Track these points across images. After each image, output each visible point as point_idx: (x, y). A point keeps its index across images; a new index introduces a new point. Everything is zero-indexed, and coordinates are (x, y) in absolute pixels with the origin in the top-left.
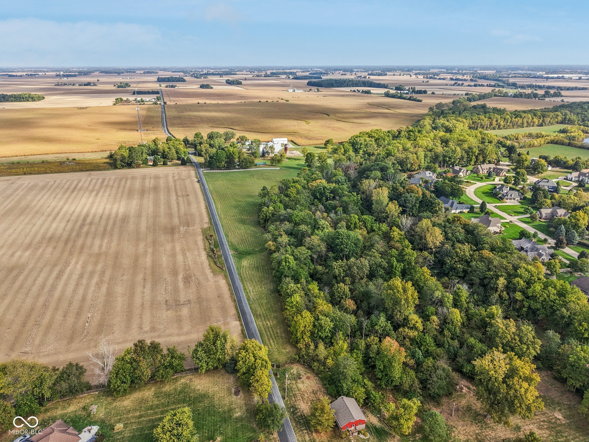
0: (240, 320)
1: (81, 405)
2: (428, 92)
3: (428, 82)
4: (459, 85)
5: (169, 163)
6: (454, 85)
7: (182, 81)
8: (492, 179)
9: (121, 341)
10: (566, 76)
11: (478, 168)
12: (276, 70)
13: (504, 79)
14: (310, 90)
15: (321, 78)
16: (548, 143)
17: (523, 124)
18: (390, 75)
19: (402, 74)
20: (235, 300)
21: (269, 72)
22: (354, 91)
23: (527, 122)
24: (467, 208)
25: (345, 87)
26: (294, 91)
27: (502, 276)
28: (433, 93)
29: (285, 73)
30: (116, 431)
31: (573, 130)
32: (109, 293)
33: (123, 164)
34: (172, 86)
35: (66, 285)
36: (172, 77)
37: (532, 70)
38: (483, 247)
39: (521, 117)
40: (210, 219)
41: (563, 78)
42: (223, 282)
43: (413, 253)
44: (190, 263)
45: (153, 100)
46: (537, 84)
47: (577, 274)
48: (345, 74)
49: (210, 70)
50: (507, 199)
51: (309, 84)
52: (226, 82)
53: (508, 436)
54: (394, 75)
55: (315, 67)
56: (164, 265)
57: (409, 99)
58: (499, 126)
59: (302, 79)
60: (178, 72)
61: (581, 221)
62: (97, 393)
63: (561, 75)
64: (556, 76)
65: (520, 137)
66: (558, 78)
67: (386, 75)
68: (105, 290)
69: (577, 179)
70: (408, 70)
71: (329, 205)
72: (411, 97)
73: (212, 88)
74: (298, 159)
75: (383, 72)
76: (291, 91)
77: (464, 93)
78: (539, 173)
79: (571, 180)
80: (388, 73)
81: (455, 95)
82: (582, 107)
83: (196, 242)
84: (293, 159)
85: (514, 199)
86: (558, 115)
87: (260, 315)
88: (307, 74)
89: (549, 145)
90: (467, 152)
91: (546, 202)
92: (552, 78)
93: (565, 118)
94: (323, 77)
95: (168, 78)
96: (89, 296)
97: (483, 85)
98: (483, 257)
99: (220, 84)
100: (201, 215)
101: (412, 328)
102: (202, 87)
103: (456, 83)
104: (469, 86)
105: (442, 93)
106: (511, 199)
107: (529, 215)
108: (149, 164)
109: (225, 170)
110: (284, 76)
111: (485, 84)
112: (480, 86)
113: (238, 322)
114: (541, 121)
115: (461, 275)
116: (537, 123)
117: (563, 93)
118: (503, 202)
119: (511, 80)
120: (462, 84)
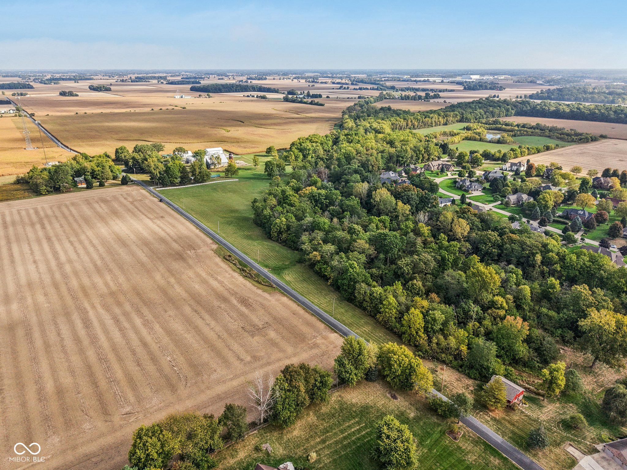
0: (336, 332)
1: (251, 447)
2: (323, 96)
3: (313, 86)
4: (345, 88)
5: (106, 184)
6: (340, 89)
7: (29, 88)
8: (445, 174)
9: (232, 376)
10: (431, 79)
11: (429, 166)
12: (138, 74)
13: (381, 83)
14: (200, 96)
15: (200, 83)
16: (463, 139)
17: (432, 123)
18: (270, 79)
19: (282, 78)
20: (312, 314)
21: (133, 77)
22: (248, 96)
23: (435, 122)
24: (449, 201)
25: (233, 92)
26: (182, 97)
27: (537, 253)
28: (328, 97)
29: (154, 78)
30: (312, 461)
31: (475, 127)
32: (169, 333)
33: (49, 189)
34: (22, 95)
35: (106, 331)
36: (12, 83)
37: (398, 74)
38: (504, 232)
39: (429, 117)
40: (212, 239)
41: (428, 81)
42: (285, 299)
43: (457, 244)
44: (230, 286)
45: (11, 111)
46: (413, 87)
47: (570, 245)
48: (222, 79)
49: (54, 75)
50: (472, 190)
51: (193, 89)
52: (89, 88)
53: (616, 378)
54: (274, 79)
55: (183, 71)
56: (204, 293)
57: (311, 103)
58: (414, 127)
59: (178, 84)
60: (11, 76)
61: (549, 202)
62: (255, 432)
63: (426, 79)
64: (422, 79)
65: (438, 135)
66: (424, 81)
67: (266, 79)
68: (161, 330)
69: (510, 169)
70: (285, 74)
71: (333, 211)
72: (312, 101)
73: (77, 95)
74: (248, 169)
75: (262, 76)
76: (178, 97)
77: (357, 96)
78: (478, 165)
79: (506, 170)
80: (267, 77)
81: (348, 98)
82: (470, 107)
83: (217, 264)
84: (243, 169)
85: (477, 190)
86: (457, 115)
87: (351, 324)
88: (179, 78)
89: (464, 141)
90: (415, 151)
91: (508, 190)
92: (420, 81)
93: (463, 117)
94: (202, 82)
95: (9, 84)
96: (148, 339)
97: (367, 89)
98: (512, 240)
99: (84, 91)
100: (197, 236)
101: (498, 308)
102: (63, 94)
103: (341, 87)
104: (354, 89)
105: (336, 96)
106: (475, 190)
107: (500, 202)
108: (80, 186)
109: (179, 186)
110: (155, 81)
111: (369, 87)
112: (364, 89)
113: (336, 334)
114: (445, 121)
115: (496, 258)
116: (442, 122)
117: (441, 94)
118: (470, 194)
119: (388, 84)
120: (348, 88)
